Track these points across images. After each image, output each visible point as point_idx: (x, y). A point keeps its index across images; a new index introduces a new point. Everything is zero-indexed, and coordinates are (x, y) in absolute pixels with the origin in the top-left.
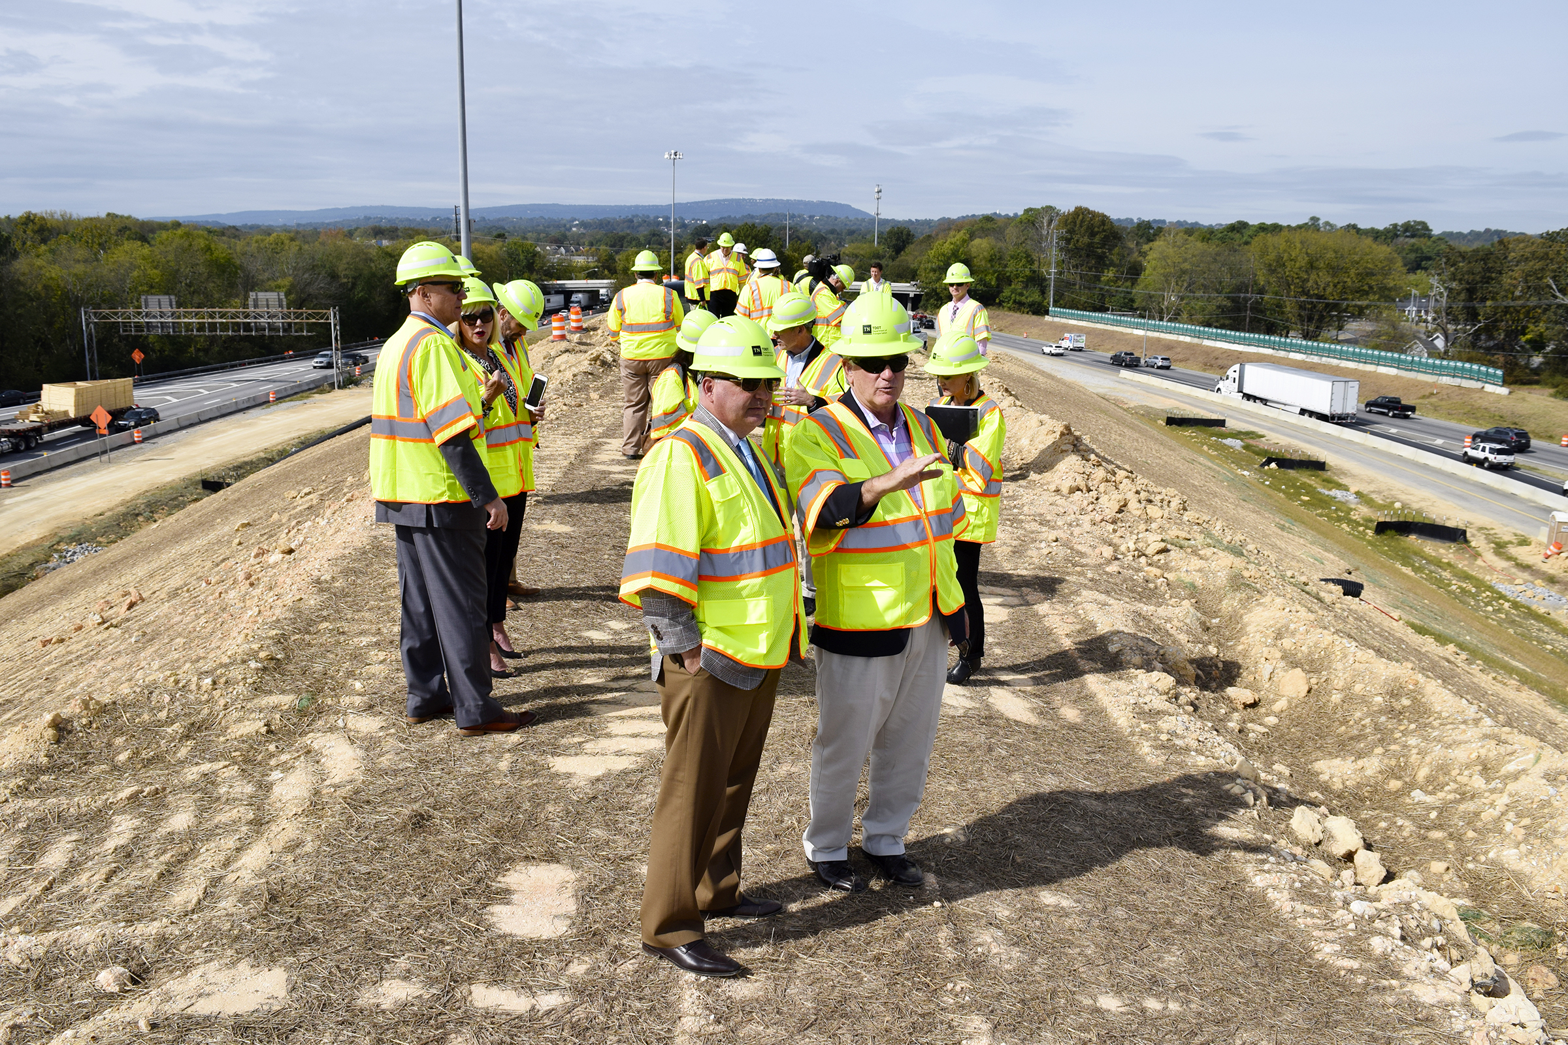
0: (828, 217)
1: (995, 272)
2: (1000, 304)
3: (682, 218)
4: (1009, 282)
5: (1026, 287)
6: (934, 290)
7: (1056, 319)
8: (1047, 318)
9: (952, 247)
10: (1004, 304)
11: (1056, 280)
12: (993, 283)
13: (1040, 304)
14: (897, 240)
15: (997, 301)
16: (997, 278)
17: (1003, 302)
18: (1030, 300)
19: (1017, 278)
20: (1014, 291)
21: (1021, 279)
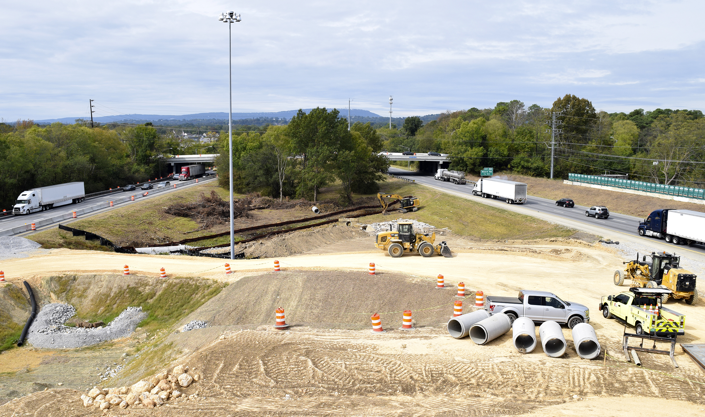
0: (359, 117)
1: (506, 144)
2: (511, 169)
4: (517, 152)
5: (530, 156)
6: (462, 159)
7: (576, 183)
8: (565, 182)
9: (475, 126)
10: (515, 169)
11: (555, 150)
12: (505, 153)
13: (542, 168)
14: (412, 125)
15: (509, 166)
16: (509, 150)
17: (513, 167)
18: (535, 165)
19: (523, 149)
20: (522, 159)
21: (527, 150)
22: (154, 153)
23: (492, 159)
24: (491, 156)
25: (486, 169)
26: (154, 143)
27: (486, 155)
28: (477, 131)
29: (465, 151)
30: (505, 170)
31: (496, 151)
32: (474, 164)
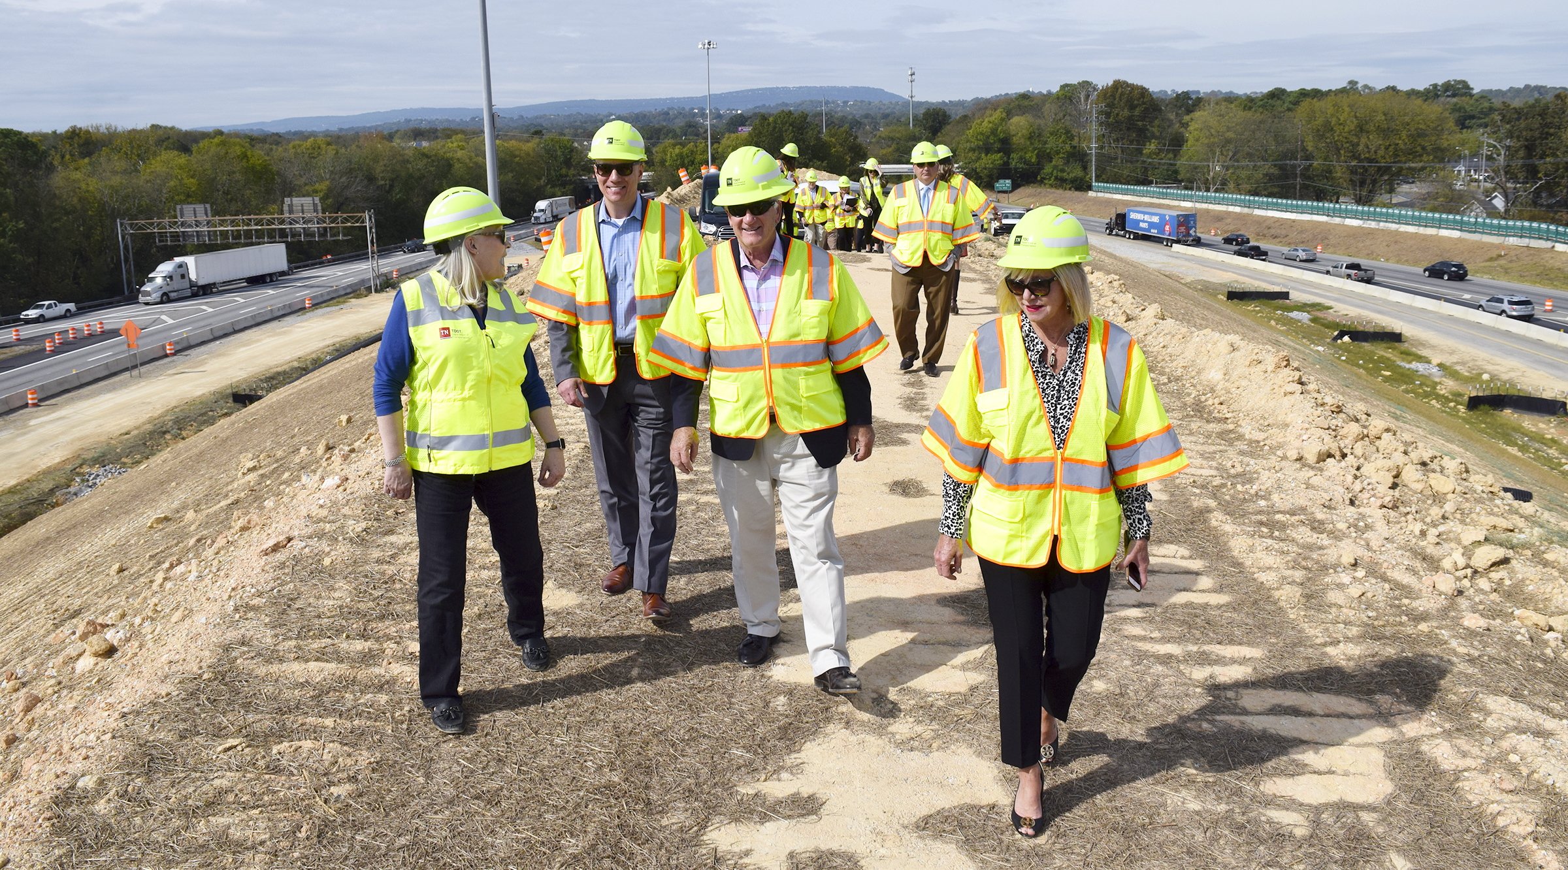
0: (862, 102)
1: (1035, 149)
2: (1042, 182)
3: (717, 109)
4: (1050, 159)
5: (1067, 162)
7: (1100, 195)
8: (1091, 194)
9: (991, 125)
10: (1046, 181)
11: (1097, 155)
12: (1033, 160)
13: (1082, 179)
14: (933, 121)
15: (1039, 178)
16: (1038, 156)
17: (1045, 179)
18: (1072, 175)
19: (1058, 154)
20: (1055, 167)
21: (1061, 155)
22: (572, 172)
23: (1016, 169)
24: (1013, 164)
25: (1001, 181)
26: (570, 158)
27: (1006, 164)
28: (994, 132)
29: (979, 158)
30: (1034, 183)
31: (1021, 158)
32: (990, 176)
